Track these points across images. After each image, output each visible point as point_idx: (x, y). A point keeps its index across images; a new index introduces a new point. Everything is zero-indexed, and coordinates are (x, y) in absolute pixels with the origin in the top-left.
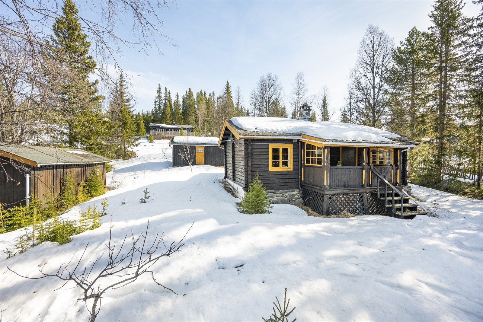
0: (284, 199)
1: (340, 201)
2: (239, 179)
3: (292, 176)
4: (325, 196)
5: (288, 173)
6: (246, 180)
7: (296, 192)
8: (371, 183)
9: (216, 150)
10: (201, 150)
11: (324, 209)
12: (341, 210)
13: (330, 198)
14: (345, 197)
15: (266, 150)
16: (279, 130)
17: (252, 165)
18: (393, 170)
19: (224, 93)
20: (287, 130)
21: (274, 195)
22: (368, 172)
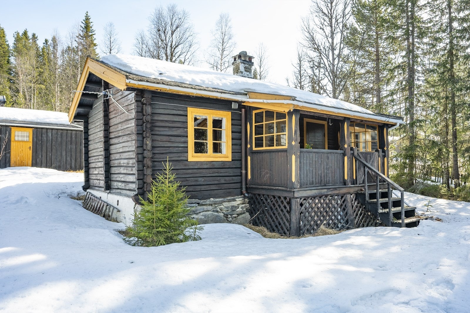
0: (217, 216)
1: (316, 210)
2: (120, 184)
3: (231, 172)
4: (293, 202)
5: (223, 166)
6: (141, 178)
7: (239, 200)
8: (354, 178)
9: (61, 137)
10: (24, 136)
11: (292, 225)
12: (317, 225)
13: (301, 205)
14: (322, 201)
15: (181, 119)
16: (207, 82)
17: (153, 147)
18: (379, 158)
19: (80, 35)
20: (221, 84)
21: (199, 207)
22: (351, 159)
